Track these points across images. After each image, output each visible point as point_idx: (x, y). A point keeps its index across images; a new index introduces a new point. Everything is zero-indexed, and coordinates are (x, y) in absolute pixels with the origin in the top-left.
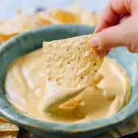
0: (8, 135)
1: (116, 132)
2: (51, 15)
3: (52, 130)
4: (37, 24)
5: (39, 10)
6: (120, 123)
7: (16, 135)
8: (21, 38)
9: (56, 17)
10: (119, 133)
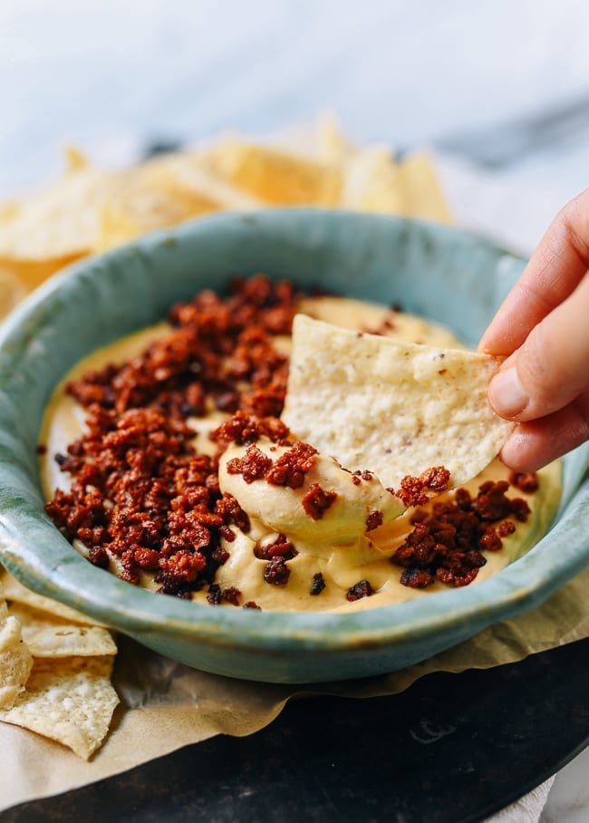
0: (77, 671)
1: (503, 640)
2: (213, 168)
3: (258, 640)
4: (157, 210)
5: (160, 149)
6: (523, 602)
7: (108, 669)
8: (97, 271)
9: (240, 178)
10: (515, 645)
